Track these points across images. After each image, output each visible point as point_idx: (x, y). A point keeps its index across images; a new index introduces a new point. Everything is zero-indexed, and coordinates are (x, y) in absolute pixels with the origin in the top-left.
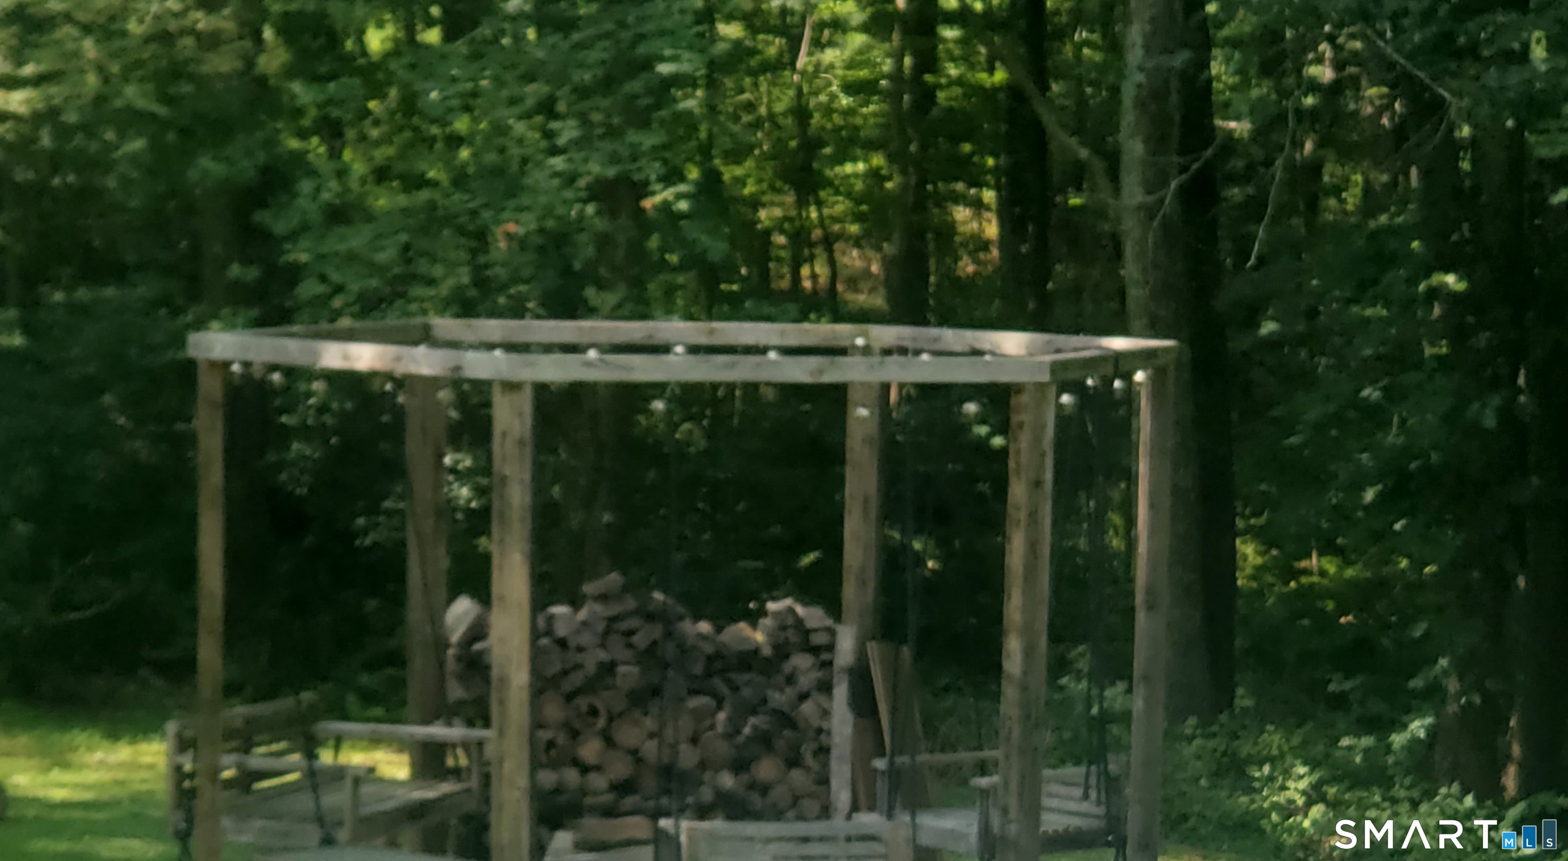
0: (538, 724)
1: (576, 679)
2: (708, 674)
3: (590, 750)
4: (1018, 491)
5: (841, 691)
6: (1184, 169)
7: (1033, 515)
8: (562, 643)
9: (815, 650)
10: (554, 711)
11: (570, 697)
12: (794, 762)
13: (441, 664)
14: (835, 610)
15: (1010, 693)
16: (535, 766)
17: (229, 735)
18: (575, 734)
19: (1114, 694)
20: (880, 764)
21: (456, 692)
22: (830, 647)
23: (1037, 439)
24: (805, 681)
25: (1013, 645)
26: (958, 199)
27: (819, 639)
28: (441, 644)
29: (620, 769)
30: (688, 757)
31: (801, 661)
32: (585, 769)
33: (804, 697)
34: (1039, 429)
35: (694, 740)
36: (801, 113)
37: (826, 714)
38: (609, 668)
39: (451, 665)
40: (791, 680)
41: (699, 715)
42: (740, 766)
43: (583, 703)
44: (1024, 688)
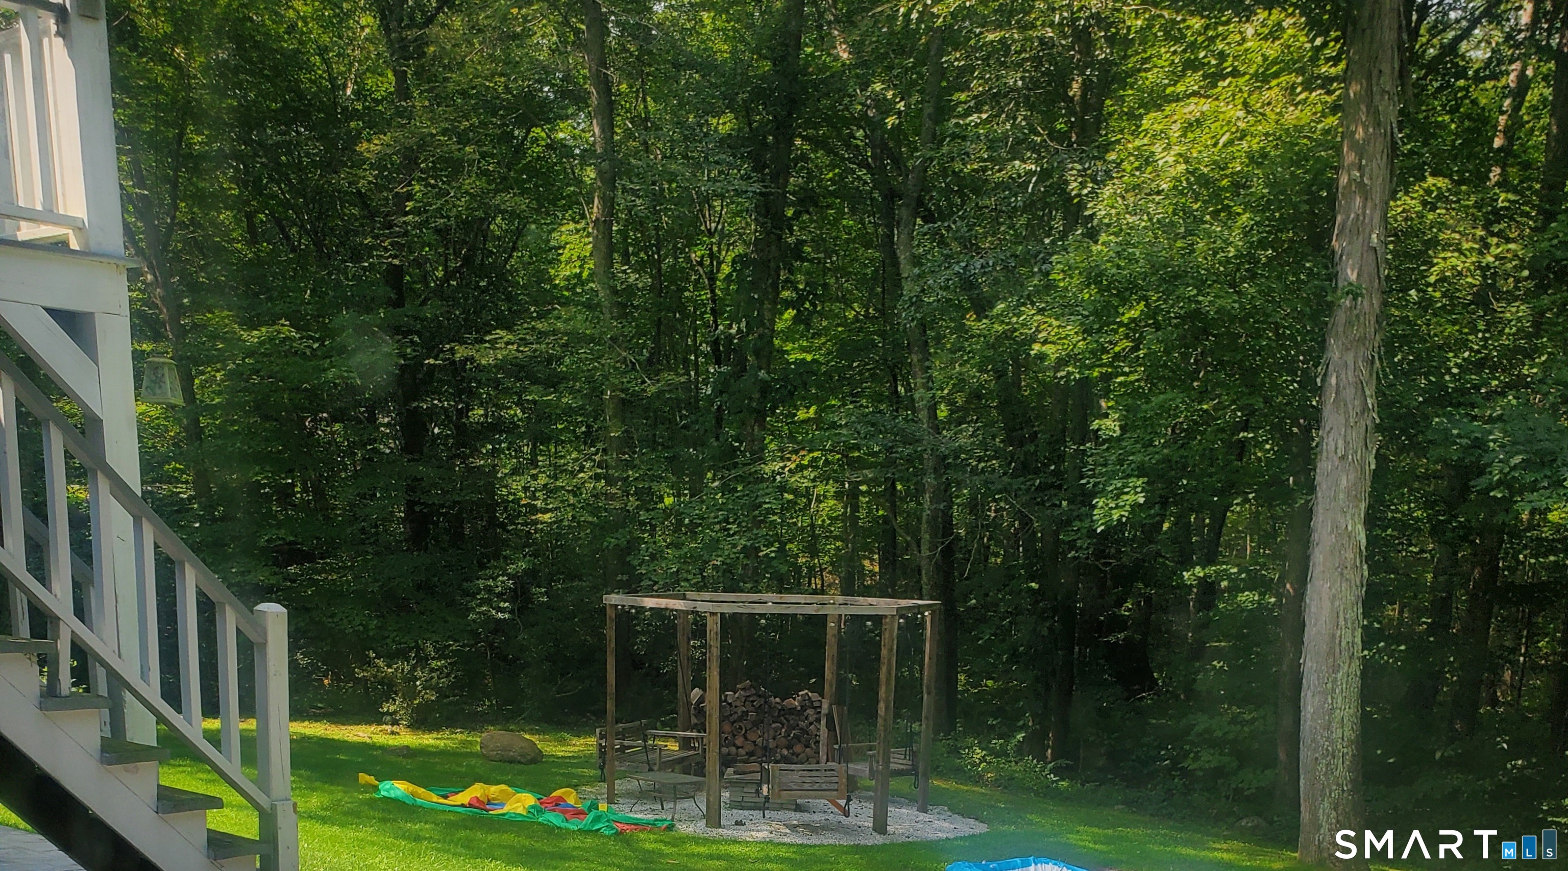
0: (721, 732)
1: (735, 716)
2: (779, 716)
3: (739, 741)
4: (884, 652)
5: (823, 722)
6: (943, 543)
7: (889, 661)
8: (730, 704)
9: (815, 708)
10: (727, 727)
11: (733, 723)
12: (807, 746)
13: (689, 710)
14: (822, 695)
15: (880, 721)
16: (721, 746)
17: (617, 734)
18: (734, 736)
19: (915, 726)
20: (836, 747)
21: (694, 720)
22: (820, 707)
23: (891, 635)
24: (811, 719)
25: (882, 705)
26: (865, 557)
27: (816, 704)
28: (689, 703)
29: (749, 747)
30: (772, 744)
31: (810, 712)
32: (738, 748)
33: (811, 724)
34: (892, 631)
35: (774, 739)
36: (812, 525)
37: (819, 730)
38: (746, 713)
39: (692, 711)
40: (807, 718)
41: (775, 730)
42: (789, 748)
43: (736, 725)
44: (885, 720)
